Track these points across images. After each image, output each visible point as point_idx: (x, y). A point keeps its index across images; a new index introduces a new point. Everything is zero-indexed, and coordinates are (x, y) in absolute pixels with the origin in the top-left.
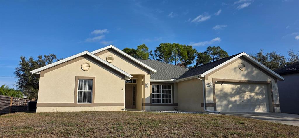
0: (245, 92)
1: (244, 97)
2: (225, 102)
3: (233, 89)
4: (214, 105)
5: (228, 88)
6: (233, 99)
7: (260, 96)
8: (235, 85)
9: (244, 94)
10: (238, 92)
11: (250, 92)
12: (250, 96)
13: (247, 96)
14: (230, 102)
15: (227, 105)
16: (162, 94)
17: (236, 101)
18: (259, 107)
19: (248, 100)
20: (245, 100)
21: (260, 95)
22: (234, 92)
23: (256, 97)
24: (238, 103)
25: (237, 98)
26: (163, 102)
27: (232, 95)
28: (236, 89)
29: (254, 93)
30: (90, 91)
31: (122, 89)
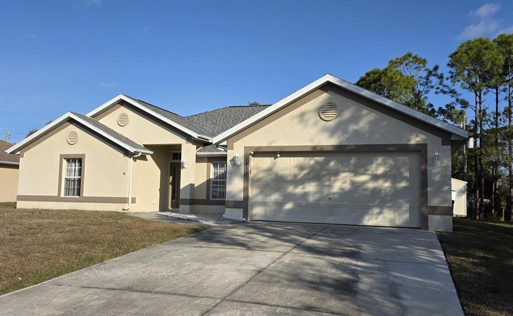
0: (336, 173)
1: (330, 186)
2: (275, 197)
3: (302, 168)
4: (244, 204)
5: (287, 166)
6: (299, 190)
7: (387, 185)
8: (308, 158)
9: (332, 178)
10: (315, 175)
11: (352, 174)
12: (353, 183)
13: (341, 183)
14: (288, 197)
15: (280, 204)
17: (305, 195)
18: (380, 213)
19: (344, 194)
20: (334, 193)
21: (385, 181)
22: (306, 174)
23: (371, 185)
24: (311, 199)
25: (311, 187)
27: (297, 182)
28: (312, 169)
29: (368, 174)
30: (80, 177)
31: (124, 174)
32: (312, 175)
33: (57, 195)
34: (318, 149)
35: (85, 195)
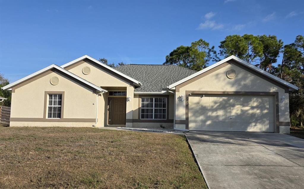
0: (233, 106)
1: (230, 112)
2: (201, 118)
3: (215, 103)
4: (186, 122)
5: (207, 101)
6: (214, 114)
7: (258, 111)
8: (219, 98)
9: (232, 108)
10: (223, 106)
11: (242, 106)
12: (242, 111)
13: (236, 110)
14: (209, 118)
15: (204, 122)
16: (154, 108)
17: (217, 117)
18: (255, 125)
19: (238, 116)
20: (233, 116)
21: (258, 110)
22: (218, 106)
23: (251, 112)
24: (221, 119)
25: (220, 113)
26: (155, 118)
27: (213, 110)
28: (221, 103)
29: (249, 106)
30: (60, 106)
31: (94, 104)
32: (221, 106)
33: (43, 118)
34: (226, 93)
35: (64, 117)
